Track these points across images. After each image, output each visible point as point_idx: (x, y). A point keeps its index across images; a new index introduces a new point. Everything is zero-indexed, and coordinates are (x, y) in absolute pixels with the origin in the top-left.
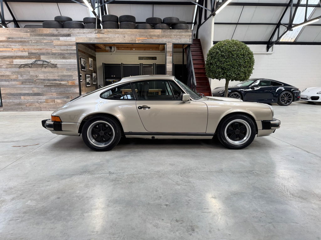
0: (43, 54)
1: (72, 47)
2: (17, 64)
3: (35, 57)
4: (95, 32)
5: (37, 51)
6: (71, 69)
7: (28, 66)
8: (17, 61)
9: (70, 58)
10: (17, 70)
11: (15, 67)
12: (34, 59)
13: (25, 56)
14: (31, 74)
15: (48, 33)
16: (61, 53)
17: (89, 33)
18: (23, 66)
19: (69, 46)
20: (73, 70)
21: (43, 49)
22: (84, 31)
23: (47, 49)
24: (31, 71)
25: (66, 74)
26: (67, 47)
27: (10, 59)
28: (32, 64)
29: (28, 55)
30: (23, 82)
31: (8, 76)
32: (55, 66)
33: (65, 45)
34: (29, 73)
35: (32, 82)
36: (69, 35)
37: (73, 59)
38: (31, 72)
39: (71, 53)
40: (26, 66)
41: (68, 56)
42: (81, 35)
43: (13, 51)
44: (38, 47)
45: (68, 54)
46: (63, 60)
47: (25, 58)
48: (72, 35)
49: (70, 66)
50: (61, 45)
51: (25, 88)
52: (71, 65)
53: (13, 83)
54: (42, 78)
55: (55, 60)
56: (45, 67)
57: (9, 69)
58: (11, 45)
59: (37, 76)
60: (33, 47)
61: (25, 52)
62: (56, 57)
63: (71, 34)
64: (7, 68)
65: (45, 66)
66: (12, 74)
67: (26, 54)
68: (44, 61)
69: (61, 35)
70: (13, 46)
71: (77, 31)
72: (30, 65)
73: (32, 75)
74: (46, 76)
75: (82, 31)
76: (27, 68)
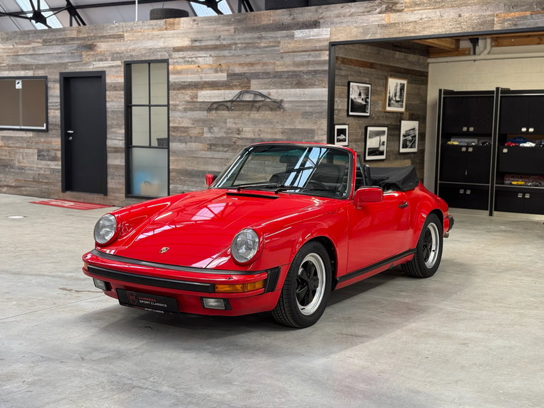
0: (256, 76)
1: (319, 56)
2: (203, 102)
3: (239, 85)
4: (378, 10)
5: (245, 70)
6: (312, 113)
7: (224, 105)
8: (206, 95)
9: (312, 85)
10: (203, 115)
11: (201, 109)
12: (237, 89)
13: (220, 82)
14: (228, 125)
15: (271, 21)
16: (295, 71)
17: (364, 12)
18: (215, 106)
19: (312, 53)
20: (316, 117)
21: (258, 63)
22: (353, 10)
23: (265, 64)
24: (230, 118)
25: (300, 127)
26: (309, 55)
27: (192, 89)
28: (232, 101)
29: (226, 79)
30: (211, 145)
31: (186, 129)
32: (277, 106)
33: (305, 49)
34: (226, 123)
35: (229, 146)
36: (315, 24)
37: (319, 86)
38: (228, 120)
39: (316, 72)
40: (221, 107)
41: (308, 79)
42: (346, 20)
43: (200, 70)
44: (248, 60)
45: (309, 72)
46: (298, 90)
47: (221, 86)
48: (324, 22)
49: (311, 106)
50: (295, 52)
51: (213, 160)
52: (313, 104)
53: (194, 145)
54: (249, 136)
55: (280, 90)
56: (258, 109)
57: (189, 114)
58: (196, 57)
59: (239, 130)
60: (237, 60)
61: (222, 71)
62: (282, 83)
63: (321, 21)
64: (185, 110)
65: (257, 105)
66: (194, 124)
67: (222, 77)
68: (256, 94)
69: (298, 24)
70: (200, 59)
71: (336, 12)
72: (229, 104)
73: (229, 129)
74: (257, 130)
75: (348, 10)
76: (223, 110)
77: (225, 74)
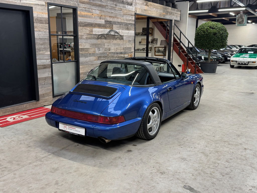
0: (115, 23)
1: (132, 17)
2: (95, 35)
5: (111, 19)
11: (94, 38)
12: (109, 29)
16: (126, 23)
23: (118, 18)
24: (106, 43)
25: (128, 47)
27: (90, 27)
29: (104, 23)
30: (99, 57)
31: (87, 49)
34: (104, 45)
35: (106, 57)
36: (131, 4)
37: (132, 30)
39: (132, 24)
40: (102, 37)
41: (130, 27)
43: (93, 17)
44: (112, 15)
46: (127, 31)
47: (103, 27)
49: (131, 38)
50: (126, 14)
53: (91, 58)
54: (113, 52)
55: (122, 31)
56: (116, 39)
57: (89, 41)
59: (109, 49)
60: (108, 14)
61: (102, 19)
62: (123, 28)
64: (87, 38)
66: (90, 47)
68: (115, 32)
69: (127, 3)
70: (93, 10)
72: (106, 36)
73: (106, 49)
74: (116, 48)
77: (104, 21)
